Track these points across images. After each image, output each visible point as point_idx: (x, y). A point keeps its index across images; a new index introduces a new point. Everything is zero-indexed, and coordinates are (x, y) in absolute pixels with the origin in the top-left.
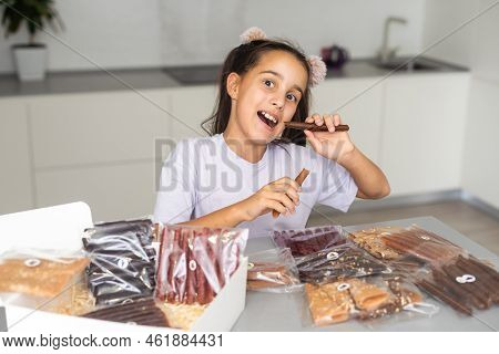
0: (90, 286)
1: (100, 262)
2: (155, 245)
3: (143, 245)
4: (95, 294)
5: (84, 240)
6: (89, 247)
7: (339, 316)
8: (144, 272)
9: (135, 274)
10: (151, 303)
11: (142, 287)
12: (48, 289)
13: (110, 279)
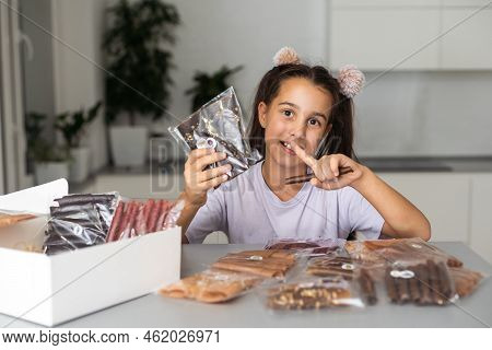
5: (51, 208)
6: (54, 214)
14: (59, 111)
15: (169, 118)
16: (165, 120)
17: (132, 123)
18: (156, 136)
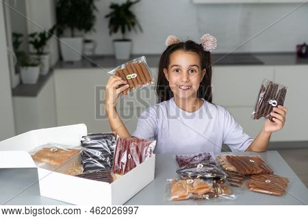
0: (82, 163)
1: (87, 152)
2: (114, 146)
3: (109, 146)
4: (84, 167)
5: (82, 141)
6: (83, 145)
7: (184, 196)
8: (108, 158)
9: (104, 159)
10: (109, 173)
11: (107, 166)
12: (57, 162)
13: (91, 160)
14: (30, 32)
15: (95, 30)
16: (92, 32)
17: (73, 36)
18: (87, 41)
